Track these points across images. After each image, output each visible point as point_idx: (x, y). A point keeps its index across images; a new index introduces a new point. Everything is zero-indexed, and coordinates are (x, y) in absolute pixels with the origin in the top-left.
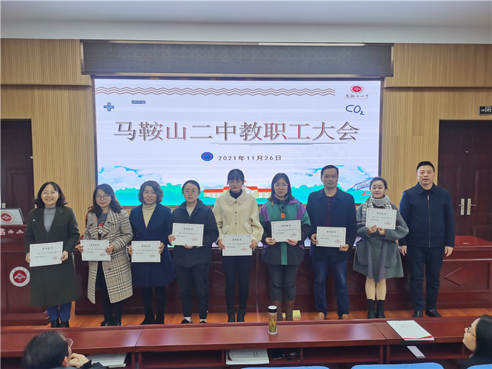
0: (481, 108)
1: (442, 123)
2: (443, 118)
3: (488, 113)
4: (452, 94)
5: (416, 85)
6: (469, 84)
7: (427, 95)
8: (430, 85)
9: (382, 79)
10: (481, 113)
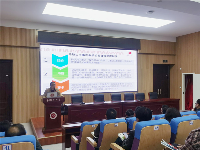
0: (164, 60)
1: (154, 65)
2: (154, 63)
3: (165, 62)
4: (156, 56)
5: (147, 53)
6: (161, 53)
7: (149, 56)
8: (151, 53)
9: (137, 50)
10: (164, 62)
